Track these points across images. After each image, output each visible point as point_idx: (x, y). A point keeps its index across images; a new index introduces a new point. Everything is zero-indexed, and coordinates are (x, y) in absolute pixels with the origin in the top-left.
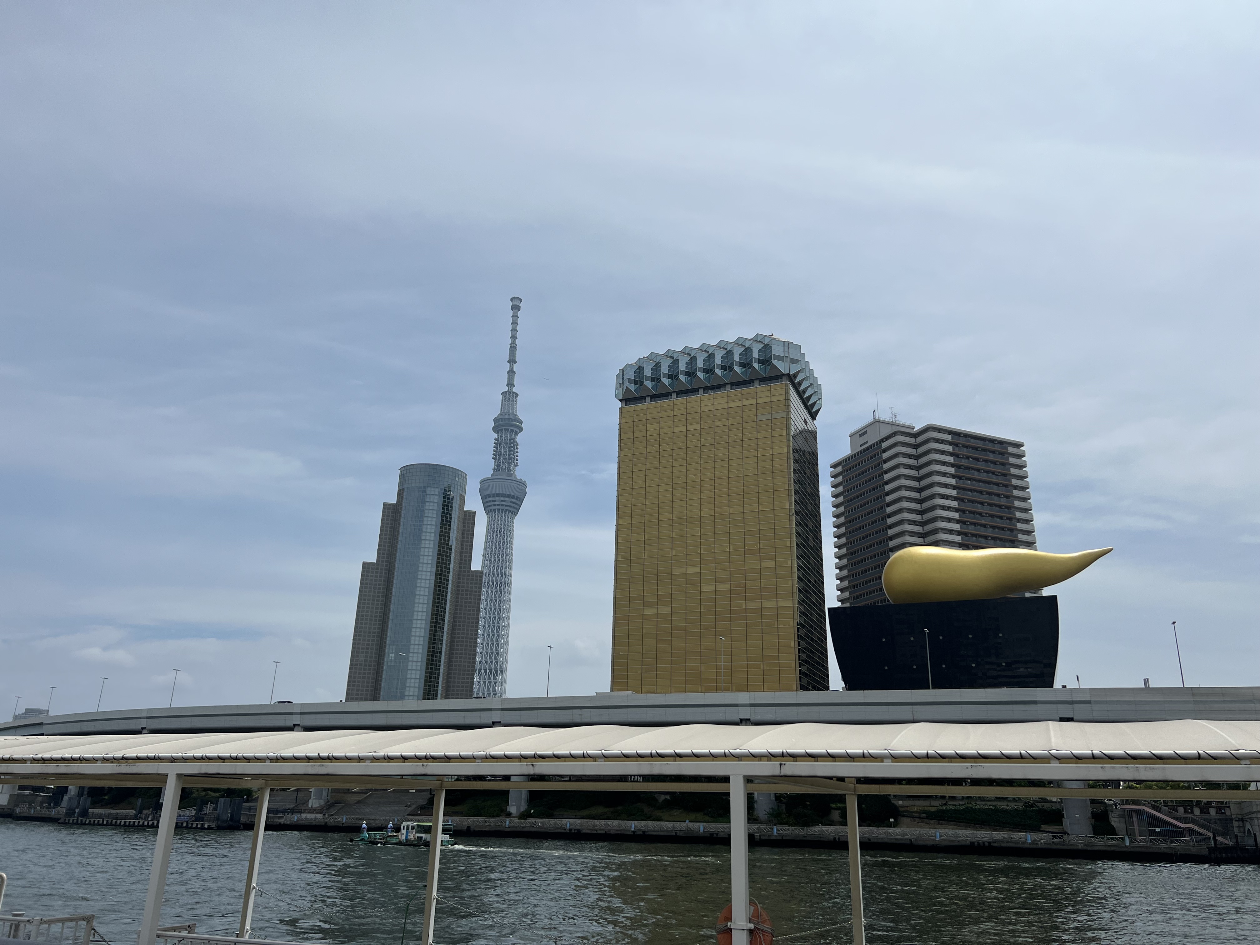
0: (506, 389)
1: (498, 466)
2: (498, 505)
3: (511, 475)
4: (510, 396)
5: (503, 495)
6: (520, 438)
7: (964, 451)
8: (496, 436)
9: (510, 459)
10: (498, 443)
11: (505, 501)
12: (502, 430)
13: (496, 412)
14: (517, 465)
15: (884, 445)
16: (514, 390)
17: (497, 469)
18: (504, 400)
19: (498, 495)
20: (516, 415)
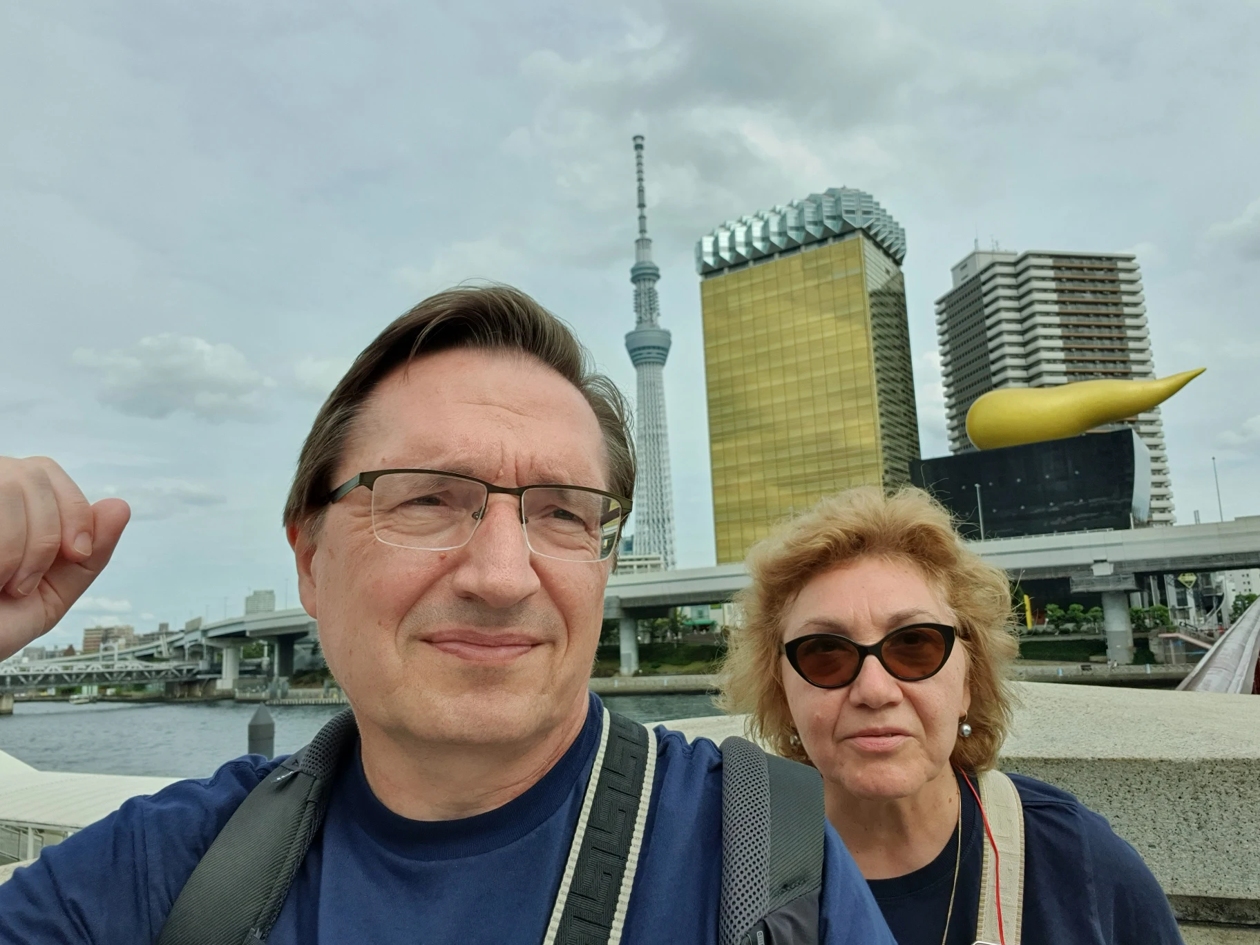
0: (638, 236)
1: (640, 318)
2: (645, 358)
3: (653, 326)
4: (643, 242)
5: (649, 347)
6: (658, 286)
7: (1068, 274)
8: (634, 287)
9: (651, 309)
10: (638, 295)
11: (649, 353)
12: (639, 280)
13: (632, 263)
14: (658, 315)
15: (983, 278)
16: (647, 236)
17: (640, 321)
18: (638, 248)
19: (644, 348)
20: (651, 263)
